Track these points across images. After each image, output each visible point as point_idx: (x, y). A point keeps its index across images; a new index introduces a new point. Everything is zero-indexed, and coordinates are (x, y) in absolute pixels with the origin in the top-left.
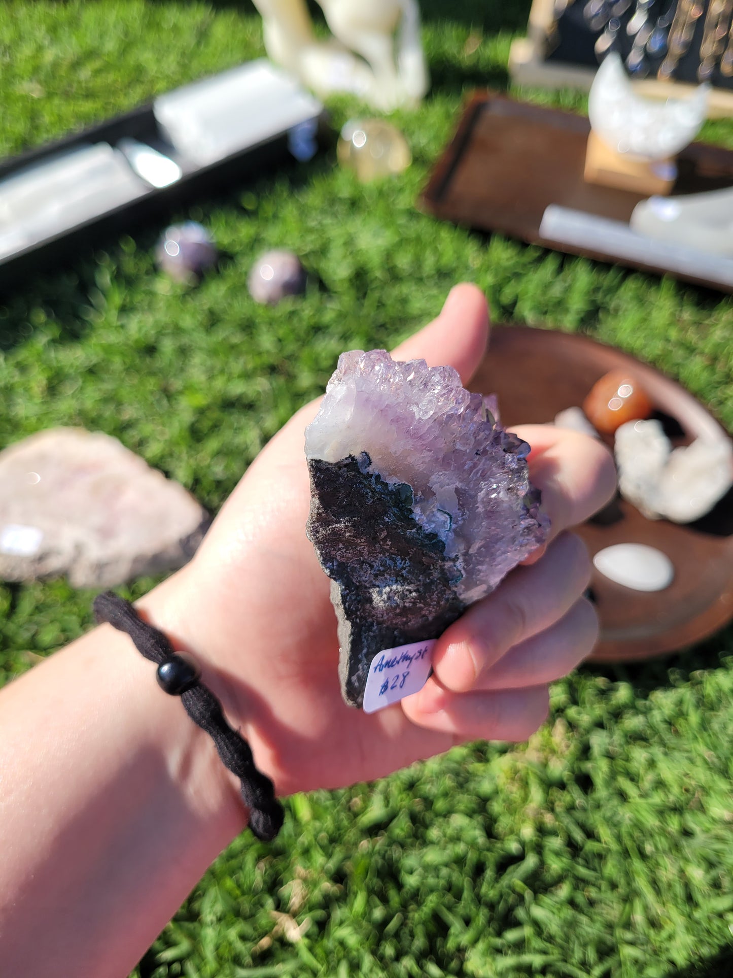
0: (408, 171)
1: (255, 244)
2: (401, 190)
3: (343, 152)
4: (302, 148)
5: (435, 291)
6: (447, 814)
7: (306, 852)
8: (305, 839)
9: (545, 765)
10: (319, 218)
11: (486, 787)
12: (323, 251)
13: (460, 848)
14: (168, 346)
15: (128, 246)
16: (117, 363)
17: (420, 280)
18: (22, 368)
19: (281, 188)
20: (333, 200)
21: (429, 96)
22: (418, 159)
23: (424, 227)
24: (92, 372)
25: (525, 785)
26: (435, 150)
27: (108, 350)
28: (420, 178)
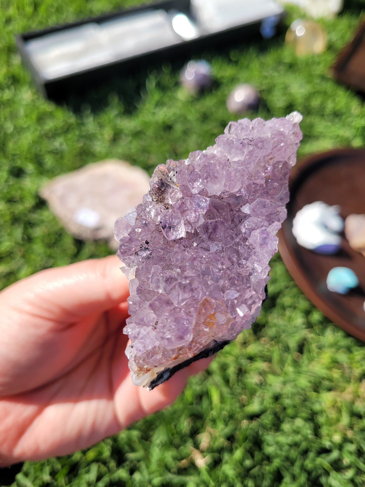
0: (324, 53)
1: (234, 81)
2: (319, 63)
3: (289, 37)
4: (267, 31)
5: (329, 124)
6: (293, 417)
7: (214, 421)
8: (214, 413)
9: (353, 403)
10: (270, 72)
11: (317, 407)
12: (270, 90)
13: (298, 438)
14: (179, 128)
15: (166, 70)
16: (150, 132)
17: (323, 116)
18: (101, 126)
19: (252, 51)
20: (279, 62)
21: (341, 14)
22: (330, 47)
23: (329, 86)
24: (137, 134)
25: (339, 411)
26: (340, 45)
27: (146, 124)
28: (331, 59)
